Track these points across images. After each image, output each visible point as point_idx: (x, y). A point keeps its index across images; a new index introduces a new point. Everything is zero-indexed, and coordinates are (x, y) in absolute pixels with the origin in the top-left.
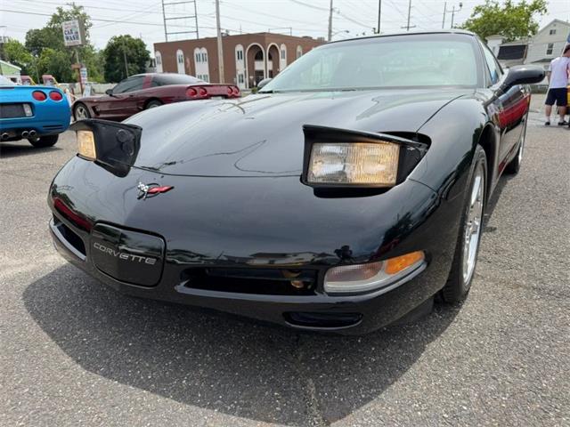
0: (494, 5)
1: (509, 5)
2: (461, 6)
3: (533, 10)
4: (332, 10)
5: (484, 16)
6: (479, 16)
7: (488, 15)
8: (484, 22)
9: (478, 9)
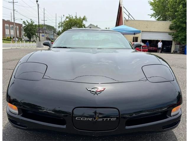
0: (72, 17)
1: (76, 17)
2: (64, 16)
3: (83, 20)
4: (14, 10)
5: (69, 20)
6: (67, 20)
7: (70, 20)
8: (69, 22)
9: (67, 18)
